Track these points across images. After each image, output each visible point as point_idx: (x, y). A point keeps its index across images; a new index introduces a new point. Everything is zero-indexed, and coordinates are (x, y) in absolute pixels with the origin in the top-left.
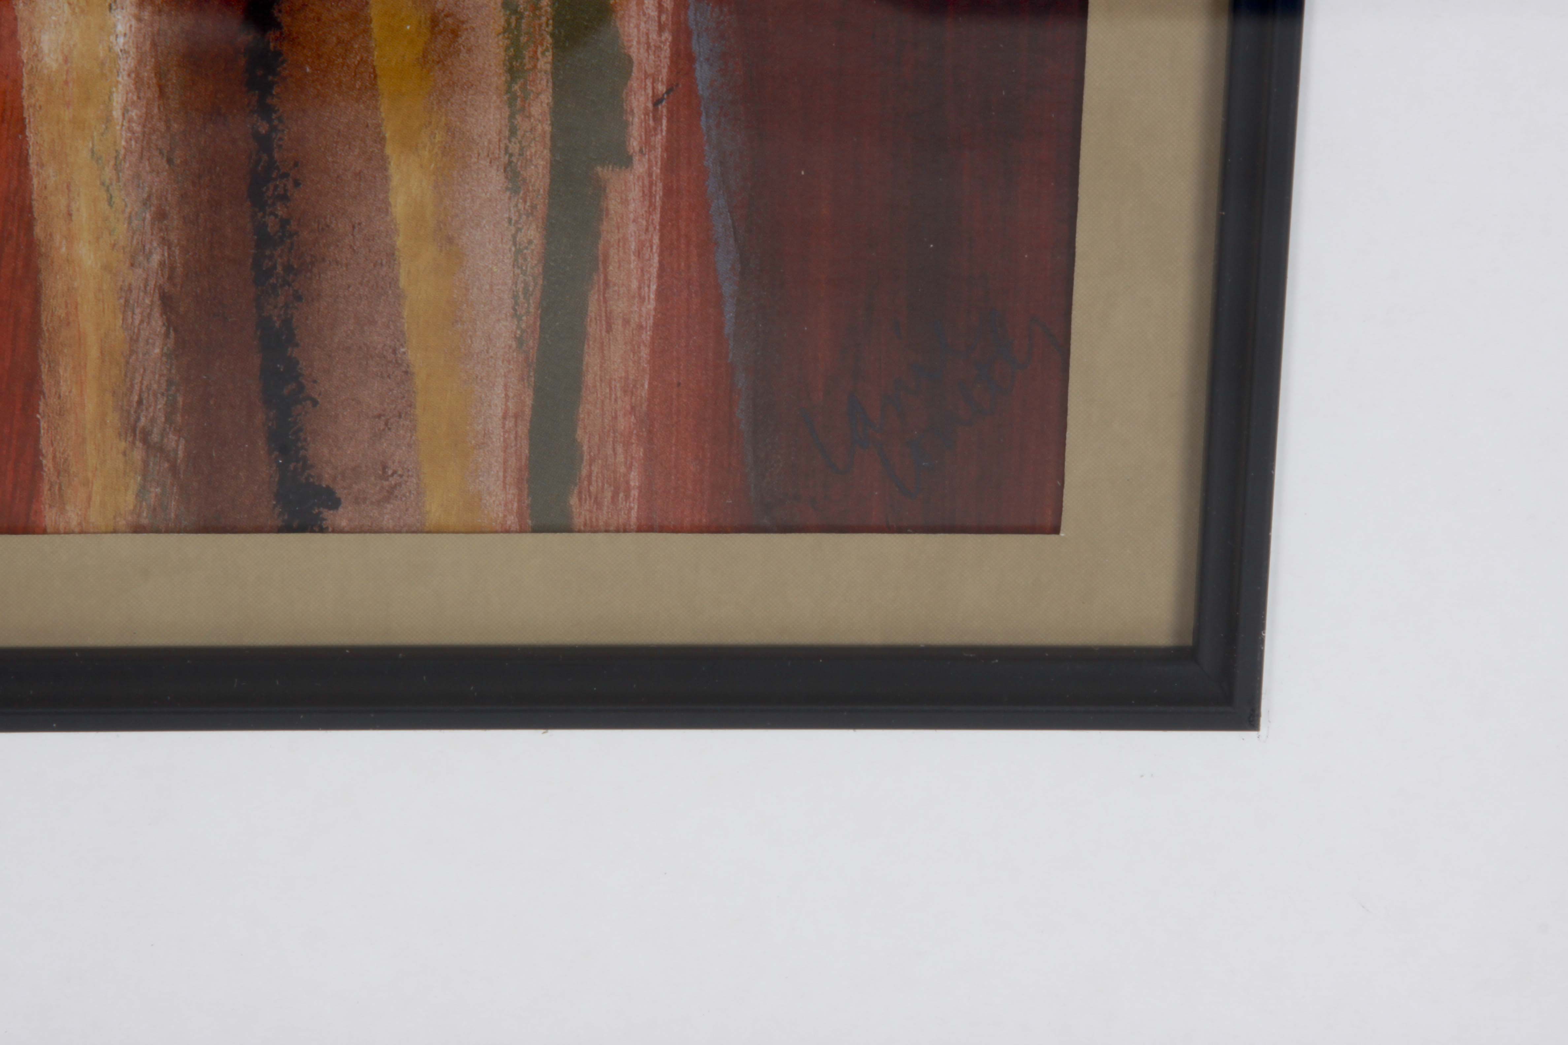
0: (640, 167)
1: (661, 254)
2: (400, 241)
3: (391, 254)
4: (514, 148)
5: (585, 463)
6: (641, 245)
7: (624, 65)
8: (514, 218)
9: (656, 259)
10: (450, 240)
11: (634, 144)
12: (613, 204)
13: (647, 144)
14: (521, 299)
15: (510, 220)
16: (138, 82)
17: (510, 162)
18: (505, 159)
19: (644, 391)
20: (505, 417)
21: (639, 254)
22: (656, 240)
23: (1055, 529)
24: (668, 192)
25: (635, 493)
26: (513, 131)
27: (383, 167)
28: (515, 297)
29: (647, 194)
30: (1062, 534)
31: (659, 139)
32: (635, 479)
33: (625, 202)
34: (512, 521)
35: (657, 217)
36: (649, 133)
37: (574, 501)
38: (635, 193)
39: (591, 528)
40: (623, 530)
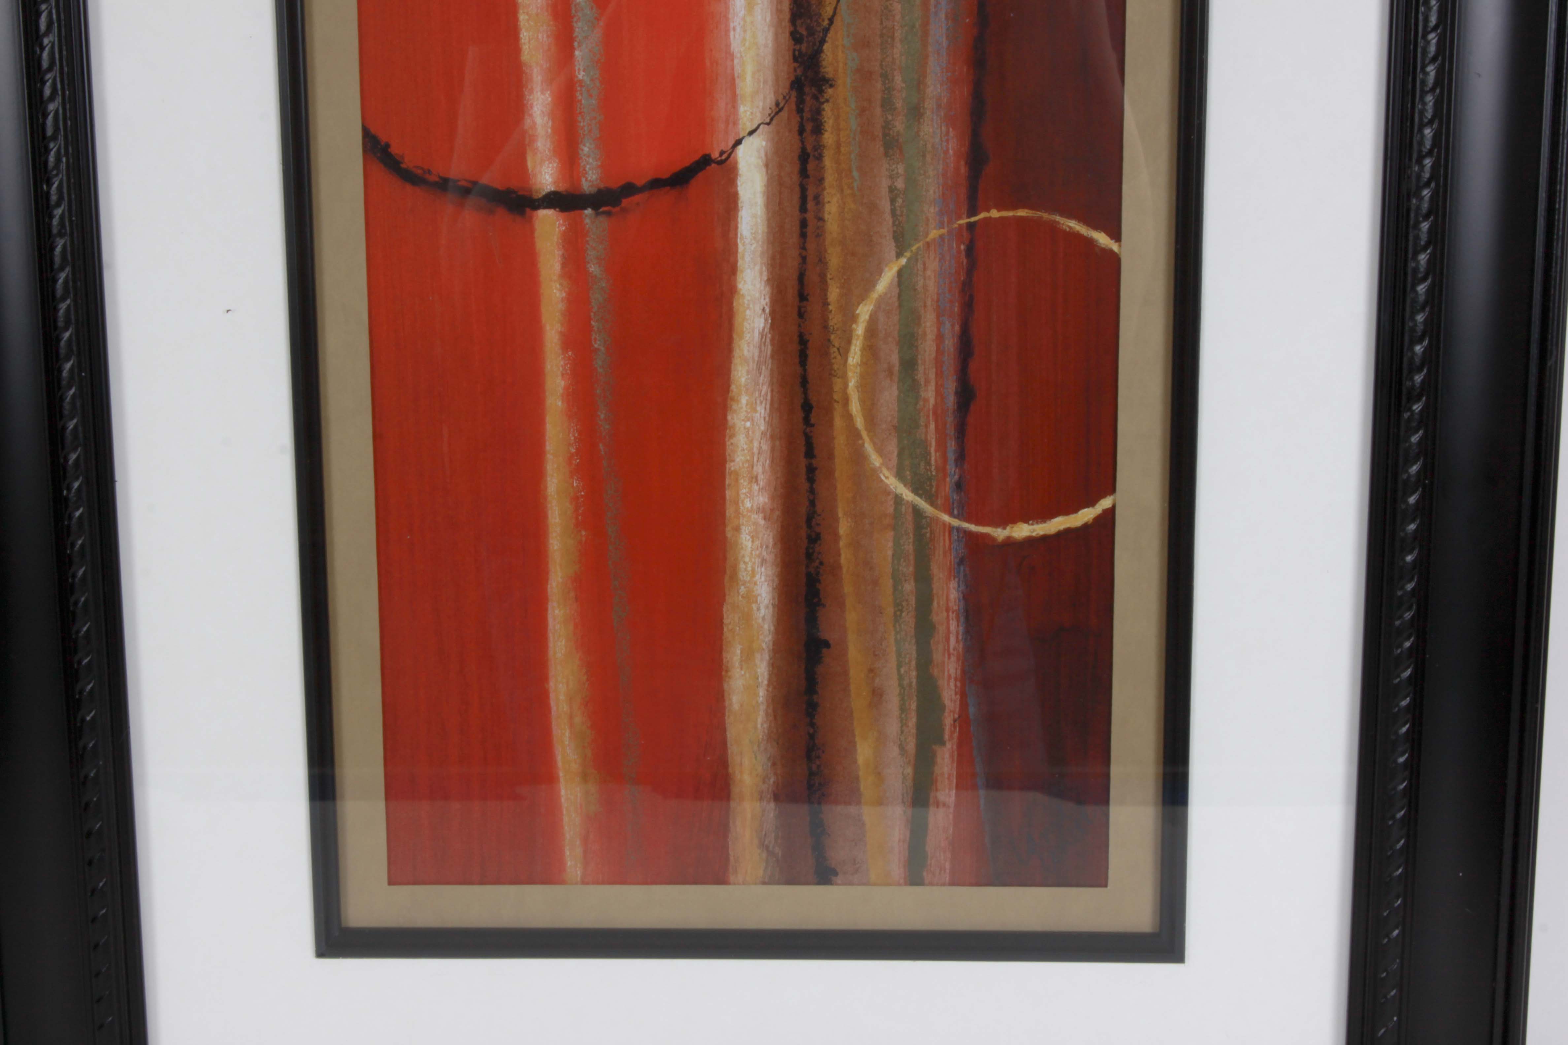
0: (948, 745)
1: (957, 779)
2: (861, 773)
3: (857, 778)
4: (903, 738)
5: (929, 860)
6: (949, 775)
7: (943, 708)
8: (902, 765)
9: (955, 781)
10: (879, 773)
11: (946, 737)
12: (939, 760)
13: (951, 737)
14: (905, 795)
15: (901, 766)
16: (767, 714)
17: (901, 744)
18: (899, 743)
19: (951, 830)
20: (899, 841)
21: (949, 778)
22: (955, 773)
23: (1106, 886)
24: (959, 755)
25: (948, 871)
26: (902, 732)
27: (855, 746)
28: (903, 795)
29: (952, 756)
30: (1109, 888)
31: (956, 735)
32: (948, 865)
33: (943, 759)
34: (902, 881)
35: (955, 765)
36: (952, 733)
37: (925, 874)
38: (947, 756)
39: (931, 884)
40: (943, 885)
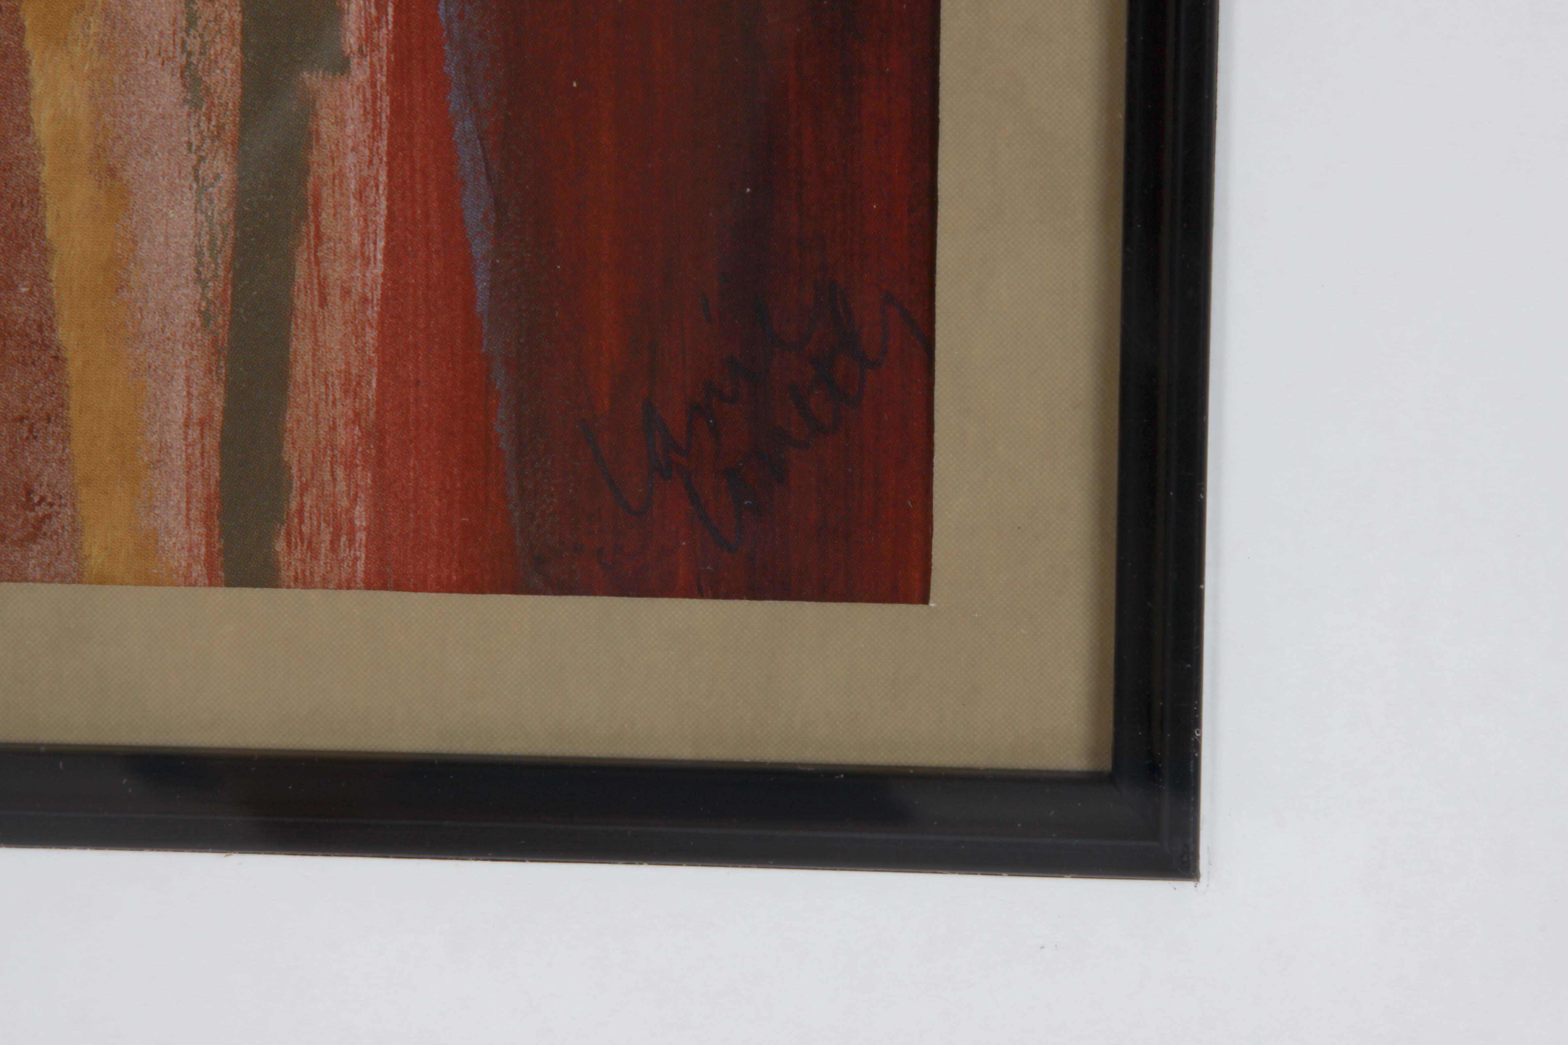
0: (359, 74)
1: (390, 198)
2: (46, 172)
3: (34, 191)
4: (194, 44)
5: (294, 492)
6: (363, 184)
8: (195, 143)
9: (383, 204)
10: (112, 172)
11: (351, 40)
12: (326, 126)
13: (368, 41)
14: (207, 258)
15: (189, 144)
17: (189, 64)
18: (182, 59)
19: (371, 392)
20: (186, 425)
21: (360, 195)
22: (383, 178)
23: (924, 598)
24: (398, 111)
25: (361, 536)
26: (192, 21)
27: (22, 69)
28: (198, 254)
29: (371, 113)
30: (932, 604)
31: (384, 35)
32: (361, 516)
33: (341, 122)
34: (198, 570)
35: (383, 145)
36: (371, 25)
37: (280, 545)
38: (354, 110)
39: (303, 581)
40: (348, 585)
